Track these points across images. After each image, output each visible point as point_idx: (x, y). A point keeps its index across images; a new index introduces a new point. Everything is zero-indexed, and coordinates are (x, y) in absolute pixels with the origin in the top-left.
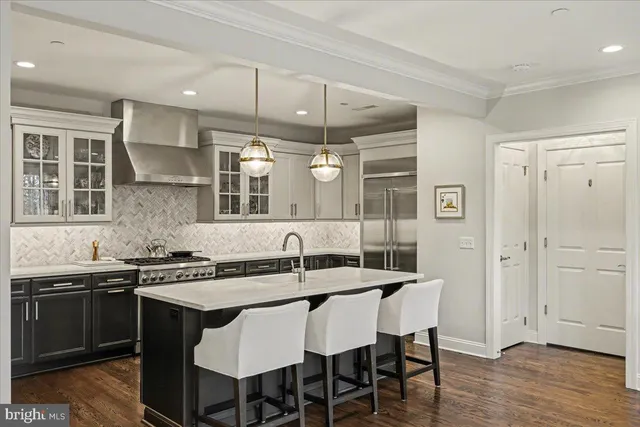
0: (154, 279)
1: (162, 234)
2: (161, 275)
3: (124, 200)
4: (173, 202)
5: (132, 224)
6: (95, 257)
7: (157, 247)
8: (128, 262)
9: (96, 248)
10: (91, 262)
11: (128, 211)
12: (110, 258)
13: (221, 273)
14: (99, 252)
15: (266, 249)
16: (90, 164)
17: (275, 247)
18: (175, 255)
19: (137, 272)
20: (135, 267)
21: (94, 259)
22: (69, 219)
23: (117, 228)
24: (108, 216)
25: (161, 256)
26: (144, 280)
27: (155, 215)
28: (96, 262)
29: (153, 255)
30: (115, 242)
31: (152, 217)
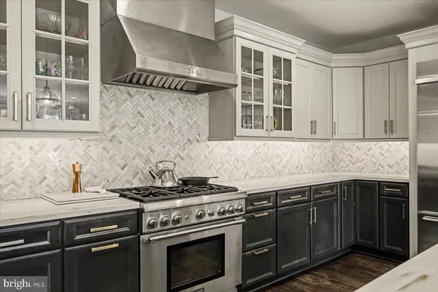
0: (164, 223)
1: (168, 154)
2: (175, 215)
3: (118, 106)
4: (181, 113)
5: (130, 139)
6: (76, 187)
7: (164, 172)
8: (123, 193)
9: (77, 174)
10: (70, 196)
11: (123, 122)
12: (98, 189)
13: (251, 208)
14: (83, 180)
15: (280, 174)
16: (63, 38)
17: (287, 171)
18: (185, 182)
19: (140, 212)
20: (136, 205)
21: (75, 190)
22: (27, 126)
23: (109, 145)
24: (94, 123)
25: (169, 184)
26: (151, 226)
27: (159, 128)
28: (78, 196)
29: (158, 183)
30: (106, 165)
31: (155, 132)
